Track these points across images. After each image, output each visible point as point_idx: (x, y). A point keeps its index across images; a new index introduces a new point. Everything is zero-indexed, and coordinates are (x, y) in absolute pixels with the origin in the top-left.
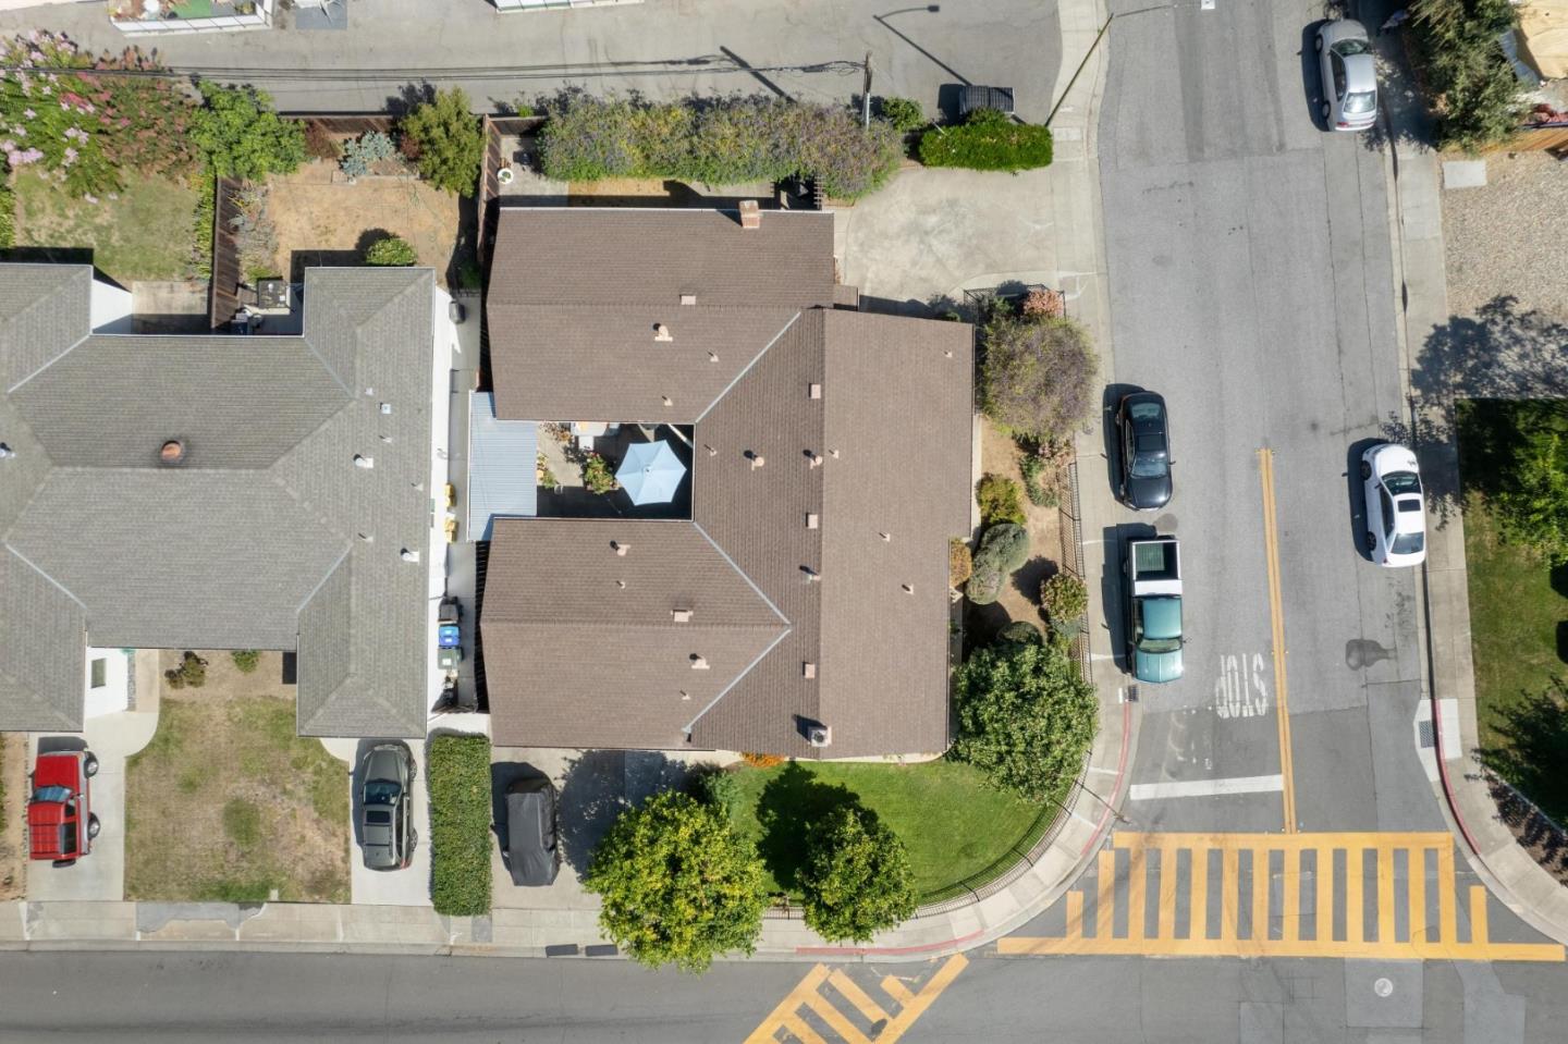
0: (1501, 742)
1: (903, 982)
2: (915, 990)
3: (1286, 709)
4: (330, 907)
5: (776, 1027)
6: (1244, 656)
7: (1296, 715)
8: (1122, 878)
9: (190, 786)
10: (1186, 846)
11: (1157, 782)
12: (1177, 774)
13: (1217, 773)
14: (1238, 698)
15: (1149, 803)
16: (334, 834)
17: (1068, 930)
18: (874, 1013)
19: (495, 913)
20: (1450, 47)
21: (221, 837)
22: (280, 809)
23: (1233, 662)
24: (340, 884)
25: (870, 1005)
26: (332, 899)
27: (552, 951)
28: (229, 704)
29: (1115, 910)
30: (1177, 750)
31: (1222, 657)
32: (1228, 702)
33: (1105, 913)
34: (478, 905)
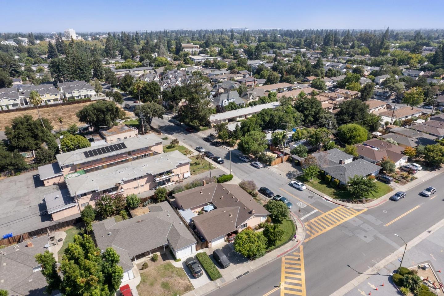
0: (334, 197)
1: (296, 252)
2: (299, 252)
3: (308, 204)
4: (191, 292)
5: (284, 267)
7: (310, 204)
8: (311, 227)
9: (152, 285)
10: (314, 220)
11: (303, 217)
13: (309, 213)
14: (302, 206)
15: (304, 219)
16: (185, 279)
17: (311, 235)
18: (297, 258)
19: (223, 276)
20: (263, 157)
21: (162, 290)
22: (172, 280)
24: (191, 287)
25: (295, 257)
26: (191, 290)
28: (154, 269)
29: (314, 230)
30: (301, 213)
34: (219, 276)
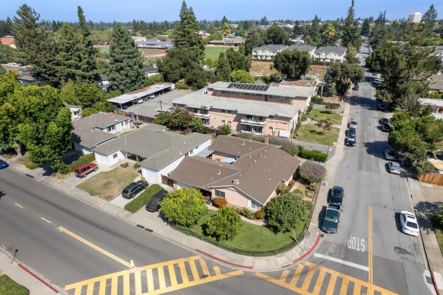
1: (220, 269)
3: (371, 253)
4: (105, 200)
5: (176, 263)
6: (358, 238)
7: (375, 256)
10: (330, 272)
11: (324, 255)
12: (330, 255)
14: (355, 246)
15: (320, 258)
17: (281, 278)
18: (206, 272)
21: (102, 185)
22: (116, 185)
23: (354, 238)
25: (206, 270)
27: (138, 226)
29: (299, 279)
30: (332, 250)
31: (351, 236)
32: (352, 246)
33: (295, 280)
